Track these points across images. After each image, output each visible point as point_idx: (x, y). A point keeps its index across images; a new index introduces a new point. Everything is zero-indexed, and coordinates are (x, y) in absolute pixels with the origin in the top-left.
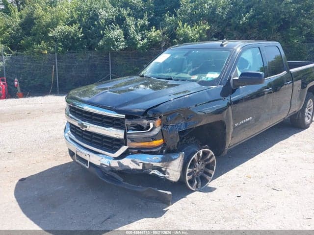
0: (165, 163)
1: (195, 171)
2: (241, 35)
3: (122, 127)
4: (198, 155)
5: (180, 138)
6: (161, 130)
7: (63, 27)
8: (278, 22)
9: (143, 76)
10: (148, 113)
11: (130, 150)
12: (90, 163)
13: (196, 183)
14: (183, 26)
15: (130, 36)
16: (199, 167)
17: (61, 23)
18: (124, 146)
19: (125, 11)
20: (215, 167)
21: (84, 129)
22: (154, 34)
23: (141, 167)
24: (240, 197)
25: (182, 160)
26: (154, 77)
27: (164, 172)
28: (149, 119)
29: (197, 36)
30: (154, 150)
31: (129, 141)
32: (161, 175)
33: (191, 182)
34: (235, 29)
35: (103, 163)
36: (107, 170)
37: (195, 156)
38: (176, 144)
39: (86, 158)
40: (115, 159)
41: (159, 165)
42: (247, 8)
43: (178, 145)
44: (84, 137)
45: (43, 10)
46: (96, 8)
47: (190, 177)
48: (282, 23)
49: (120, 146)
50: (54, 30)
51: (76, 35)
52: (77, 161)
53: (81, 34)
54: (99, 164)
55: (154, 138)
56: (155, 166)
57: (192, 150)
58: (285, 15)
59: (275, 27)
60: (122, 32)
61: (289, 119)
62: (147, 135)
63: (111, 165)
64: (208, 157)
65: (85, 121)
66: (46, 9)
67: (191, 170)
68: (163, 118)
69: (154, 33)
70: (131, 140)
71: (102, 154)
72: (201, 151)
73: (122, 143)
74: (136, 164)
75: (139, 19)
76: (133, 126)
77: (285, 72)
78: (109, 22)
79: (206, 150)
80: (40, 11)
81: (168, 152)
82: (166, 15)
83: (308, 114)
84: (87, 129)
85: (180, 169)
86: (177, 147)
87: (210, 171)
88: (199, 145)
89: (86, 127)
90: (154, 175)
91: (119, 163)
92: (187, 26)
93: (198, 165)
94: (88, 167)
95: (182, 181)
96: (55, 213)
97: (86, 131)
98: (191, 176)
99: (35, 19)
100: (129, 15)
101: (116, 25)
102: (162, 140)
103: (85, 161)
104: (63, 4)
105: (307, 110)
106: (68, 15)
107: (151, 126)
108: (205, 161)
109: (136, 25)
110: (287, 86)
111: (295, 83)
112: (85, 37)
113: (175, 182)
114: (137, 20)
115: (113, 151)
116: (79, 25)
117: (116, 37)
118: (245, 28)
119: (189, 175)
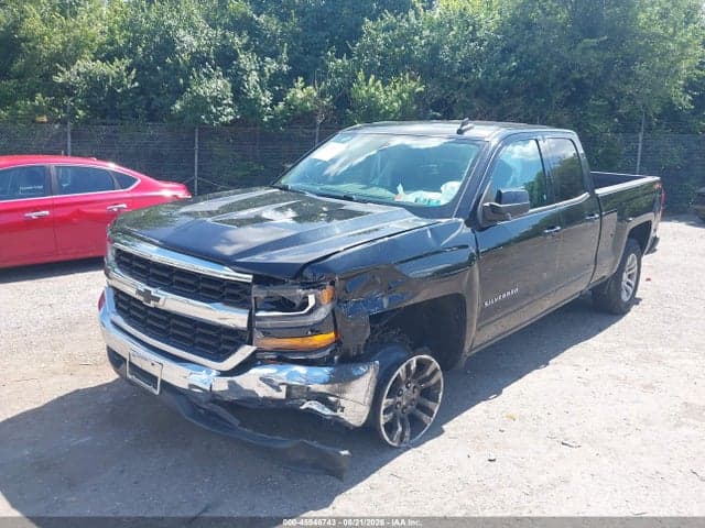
0: (336, 385)
1: (399, 403)
2: (488, 108)
3: (242, 302)
4: (408, 367)
5: (372, 329)
6: (333, 311)
7: (90, 65)
8: (565, 87)
9: (285, 188)
10: (304, 273)
11: (259, 355)
12: (162, 381)
13: (400, 429)
14: (367, 80)
15: (246, 94)
16: (409, 394)
17: (88, 54)
18: (247, 347)
19: (237, 40)
20: (441, 394)
21: (152, 304)
22: (300, 95)
23: (282, 395)
24: (494, 460)
25: (374, 379)
26: (311, 192)
27: (333, 407)
28: (307, 285)
29: (396, 104)
30: (314, 356)
31: (258, 335)
32: (327, 412)
33: (390, 427)
34: (477, 94)
35: (196, 384)
36: (203, 399)
37: (401, 371)
38: (363, 343)
39: (155, 371)
40: (223, 374)
41: (323, 389)
42: (503, 51)
43: (366, 346)
44: (149, 321)
45: (43, 20)
46: (170, 27)
47: (389, 417)
48: (574, 89)
49: (235, 346)
50: (68, 69)
51: (120, 85)
52: (130, 377)
53: (133, 83)
54: (187, 387)
55: (315, 329)
56: (314, 393)
57: (394, 357)
58: (581, 72)
59: (559, 96)
60: (229, 85)
61: (590, 293)
62: (301, 321)
63: (214, 389)
64: (428, 373)
65: (154, 287)
66: (51, 21)
67: (391, 400)
68: (337, 284)
69: (300, 93)
70: (264, 333)
71: (194, 363)
72: (414, 359)
73: (241, 339)
74: (273, 387)
75: (268, 59)
76: (269, 300)
77: (585, 195)
78: (199, 60)
79: (425, 357)
80: (36, 23)
81: (343, 361)
82: (329, 53)
83: (628, 283)
84: (160, 305)
85: (368, 400)
86: (365, 349)
87: (431, 404)
88: (408, 347)
89: (157, 299)
90: (310, 412)
91: (232, 385)
92: (375, 81)
93: (405, 389)
94: (157, 392)
95: (370, 427)
96: (74, 499)
97: (156, 310)
98: (391, 414)
99: (25, 40)
100: (246, 48)
101: (215, 70)
102: (332, 335)
103: (152, 379)
104: (91, 11)
105: (625, 276)
106: (105, 38)
107: (312, 301)
108: (420, 382)
109: (261, 73)
110: (589, 224)
111: (605, 218)
112: (141, 91)
113: (356, 428)
114: (263, 60)
115: (221, 356)
116: (128, 62)
117: (215, 94)
118: (498, 94)
119: (385, 412)
